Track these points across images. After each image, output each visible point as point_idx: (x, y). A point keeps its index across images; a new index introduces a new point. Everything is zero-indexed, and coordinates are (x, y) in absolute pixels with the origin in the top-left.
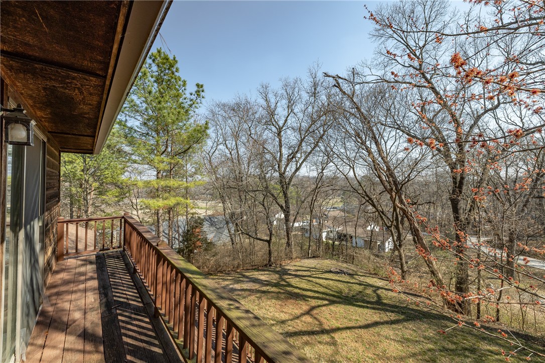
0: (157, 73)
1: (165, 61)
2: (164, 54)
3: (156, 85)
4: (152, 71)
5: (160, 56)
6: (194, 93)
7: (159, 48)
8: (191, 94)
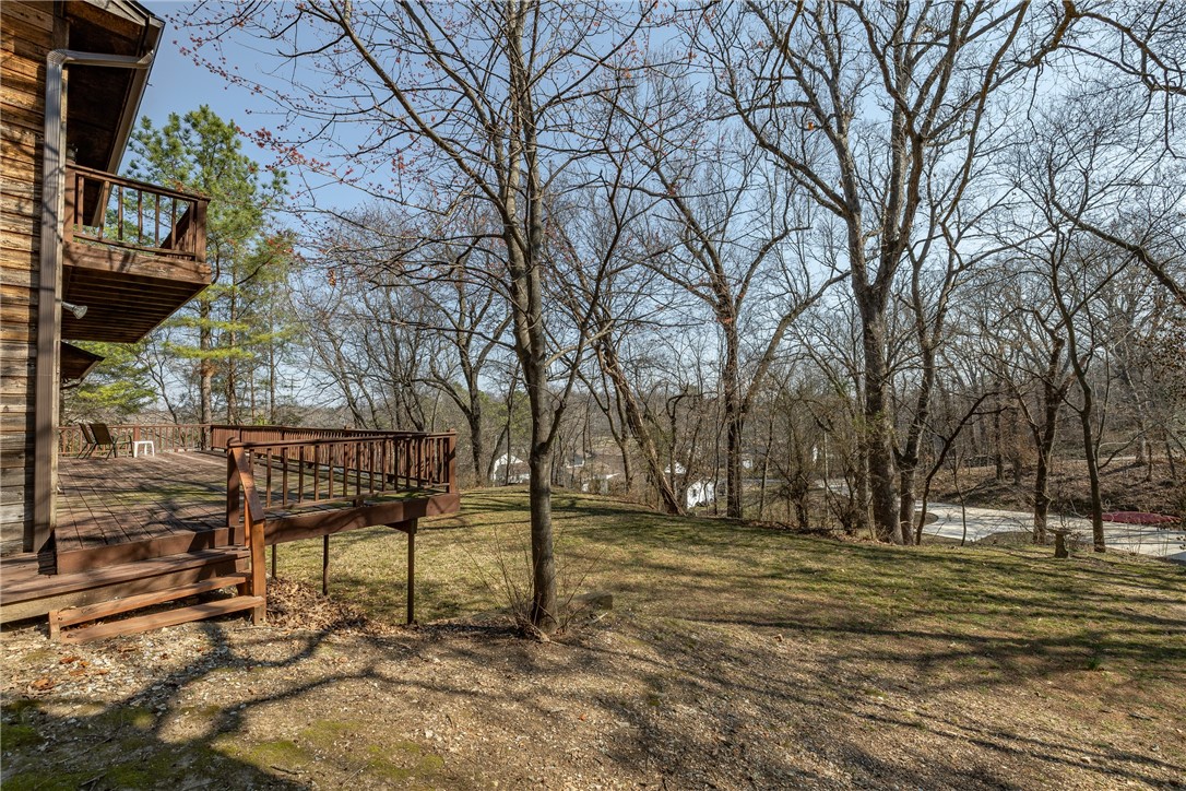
0: (201, 148)
1: (214, 128)
2: (214, 117)
3: (197, 166)
4: (190, 143)
5: (205, 118)
6: (269, 184)
7: (204, 106)
8: (264, 187)
